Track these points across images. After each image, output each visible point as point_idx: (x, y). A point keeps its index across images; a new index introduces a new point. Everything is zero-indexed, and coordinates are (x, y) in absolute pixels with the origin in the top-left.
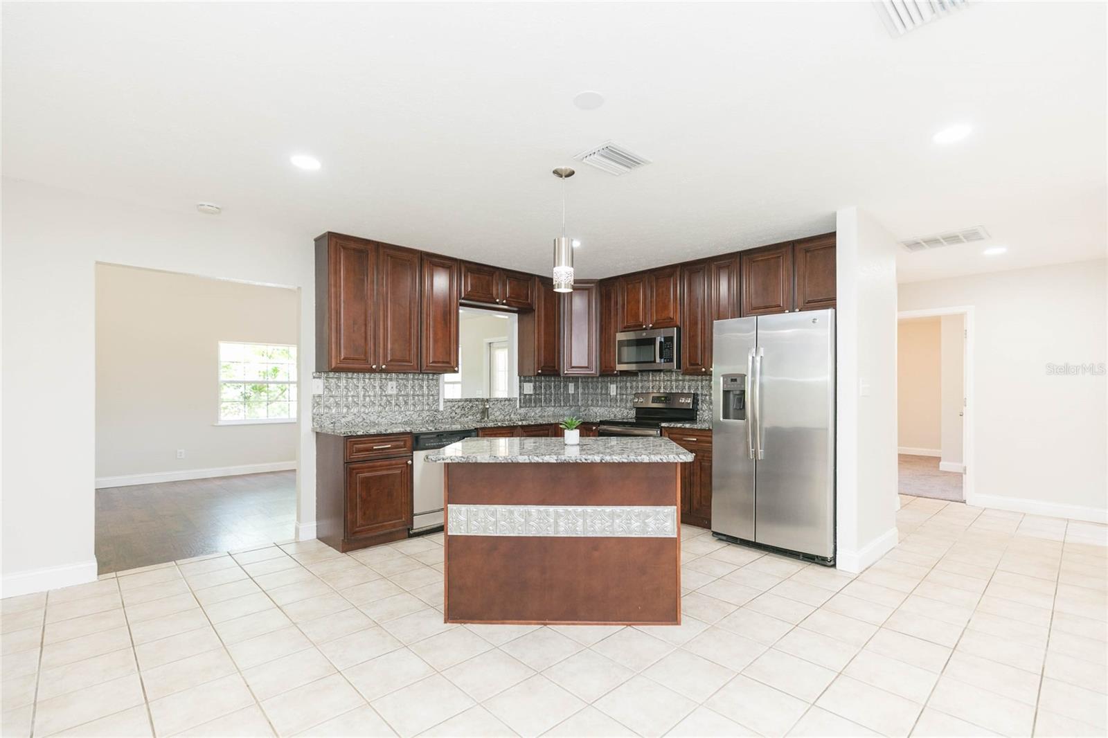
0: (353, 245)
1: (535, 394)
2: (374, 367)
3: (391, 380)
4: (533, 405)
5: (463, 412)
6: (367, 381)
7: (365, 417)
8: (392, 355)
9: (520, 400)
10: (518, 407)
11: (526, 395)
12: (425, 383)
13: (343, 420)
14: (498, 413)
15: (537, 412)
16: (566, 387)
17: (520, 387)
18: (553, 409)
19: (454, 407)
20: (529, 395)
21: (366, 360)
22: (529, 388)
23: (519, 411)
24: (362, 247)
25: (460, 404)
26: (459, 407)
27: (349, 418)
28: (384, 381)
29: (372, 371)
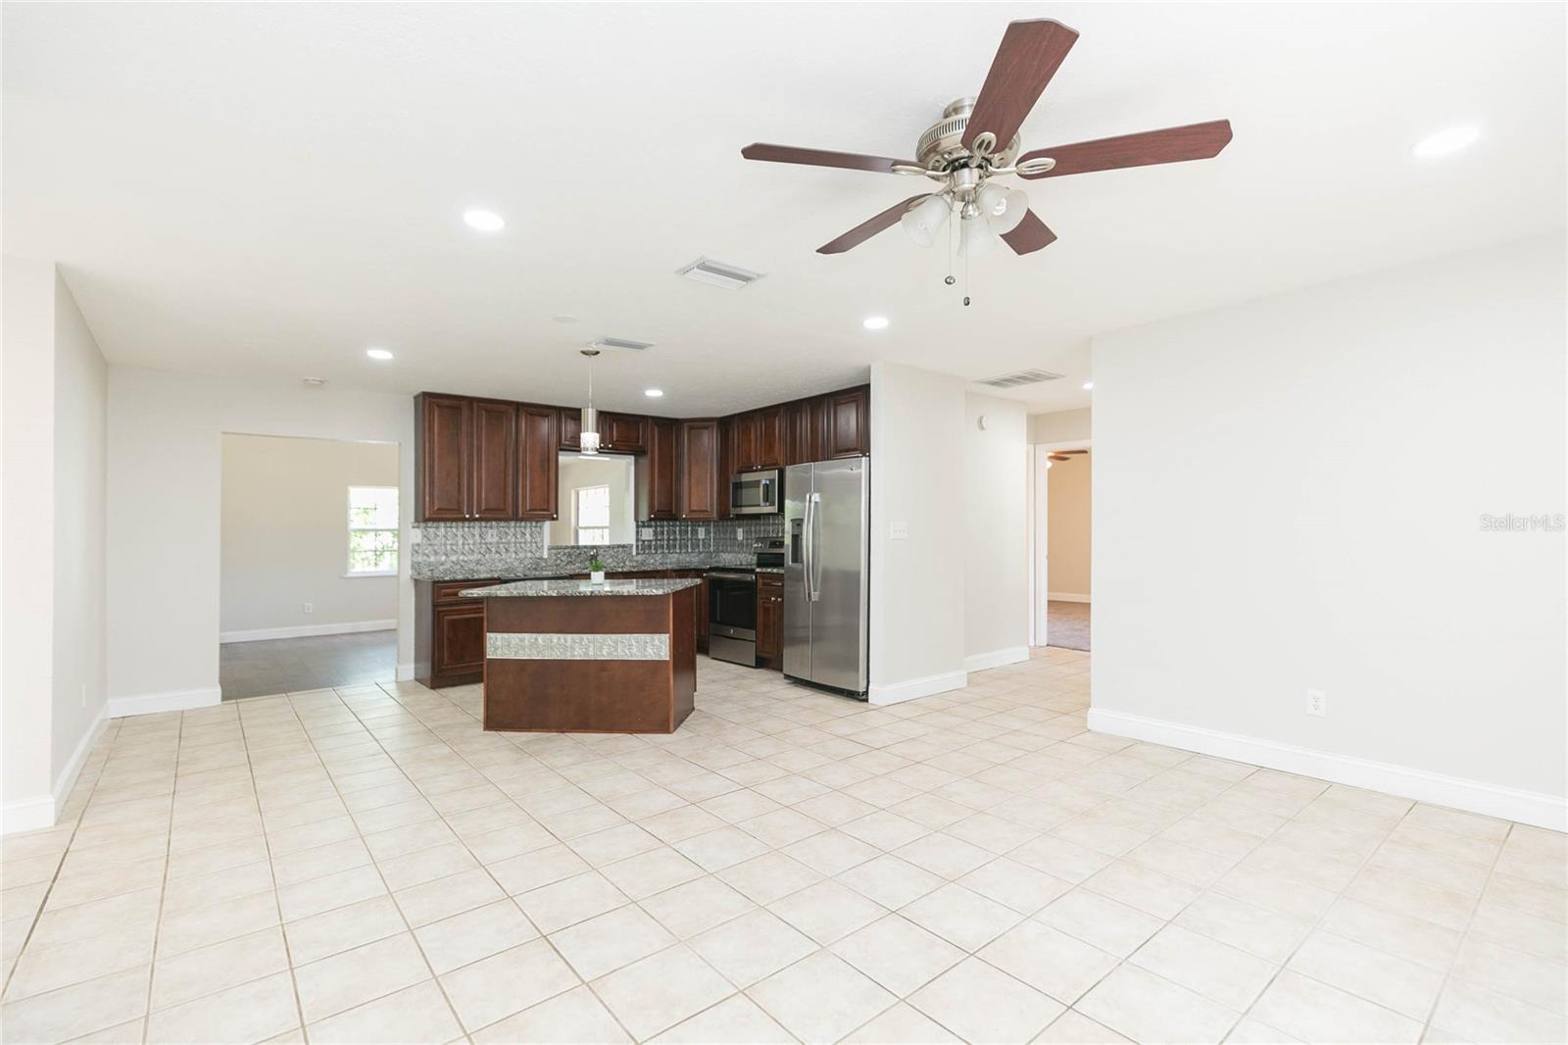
0: (447, 402)
1: (656, 540)
2: (467, 516)
3: (491, 527)
4: (653, 551)
5: (569, 559)
6: (466, 529)
7: (463, 564)
8: (486, 504)
9: (637, 546)
10: (634, 553)
11: (644, 541)
12: (528, 530)
13: (441, 568)
14: (610, 561)
15: (657, 558)
16: (695, 532)
17: (637, 532)
18: (677, 556)
19: (559, 553)
20: (648, 541)
21: (459, 510)
22: (648, 534)
23: (635, 558)
24: (454, 402)
25: (566, 551)
26: (565, 554)
27: (447, 566)
28: (483, 529)
29: (464, 520)
